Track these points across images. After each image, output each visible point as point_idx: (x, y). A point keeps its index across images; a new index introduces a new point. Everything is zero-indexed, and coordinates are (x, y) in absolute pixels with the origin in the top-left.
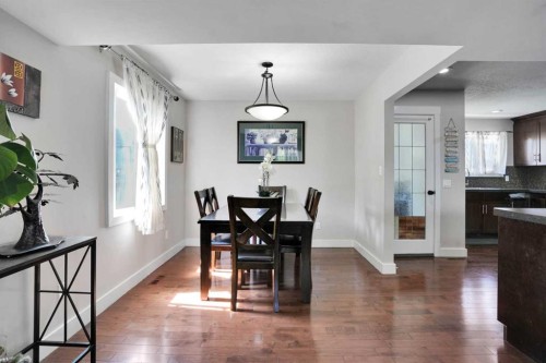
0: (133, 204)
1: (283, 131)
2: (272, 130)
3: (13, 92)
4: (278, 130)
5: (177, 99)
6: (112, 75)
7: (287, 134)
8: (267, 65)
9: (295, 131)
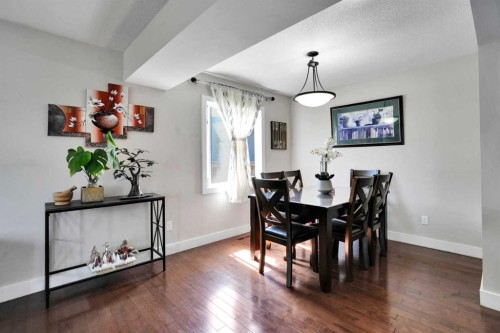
0: (226, 180)
1: (376, 111)
2: (365, 112)
3: (140, 122)
4: (370, 111)
5: (273, 99)
6: (204, 97)
7: (381, 113)
8: (313, 54)
9: (390, 109)
